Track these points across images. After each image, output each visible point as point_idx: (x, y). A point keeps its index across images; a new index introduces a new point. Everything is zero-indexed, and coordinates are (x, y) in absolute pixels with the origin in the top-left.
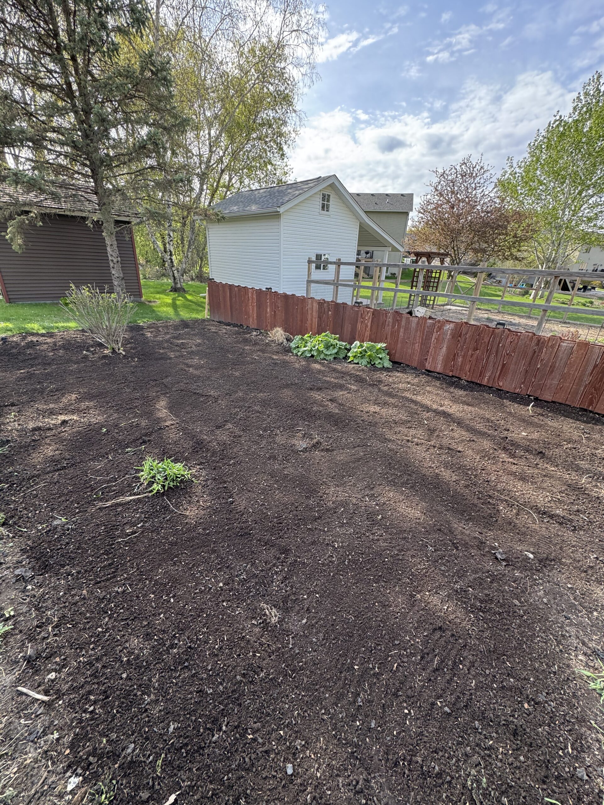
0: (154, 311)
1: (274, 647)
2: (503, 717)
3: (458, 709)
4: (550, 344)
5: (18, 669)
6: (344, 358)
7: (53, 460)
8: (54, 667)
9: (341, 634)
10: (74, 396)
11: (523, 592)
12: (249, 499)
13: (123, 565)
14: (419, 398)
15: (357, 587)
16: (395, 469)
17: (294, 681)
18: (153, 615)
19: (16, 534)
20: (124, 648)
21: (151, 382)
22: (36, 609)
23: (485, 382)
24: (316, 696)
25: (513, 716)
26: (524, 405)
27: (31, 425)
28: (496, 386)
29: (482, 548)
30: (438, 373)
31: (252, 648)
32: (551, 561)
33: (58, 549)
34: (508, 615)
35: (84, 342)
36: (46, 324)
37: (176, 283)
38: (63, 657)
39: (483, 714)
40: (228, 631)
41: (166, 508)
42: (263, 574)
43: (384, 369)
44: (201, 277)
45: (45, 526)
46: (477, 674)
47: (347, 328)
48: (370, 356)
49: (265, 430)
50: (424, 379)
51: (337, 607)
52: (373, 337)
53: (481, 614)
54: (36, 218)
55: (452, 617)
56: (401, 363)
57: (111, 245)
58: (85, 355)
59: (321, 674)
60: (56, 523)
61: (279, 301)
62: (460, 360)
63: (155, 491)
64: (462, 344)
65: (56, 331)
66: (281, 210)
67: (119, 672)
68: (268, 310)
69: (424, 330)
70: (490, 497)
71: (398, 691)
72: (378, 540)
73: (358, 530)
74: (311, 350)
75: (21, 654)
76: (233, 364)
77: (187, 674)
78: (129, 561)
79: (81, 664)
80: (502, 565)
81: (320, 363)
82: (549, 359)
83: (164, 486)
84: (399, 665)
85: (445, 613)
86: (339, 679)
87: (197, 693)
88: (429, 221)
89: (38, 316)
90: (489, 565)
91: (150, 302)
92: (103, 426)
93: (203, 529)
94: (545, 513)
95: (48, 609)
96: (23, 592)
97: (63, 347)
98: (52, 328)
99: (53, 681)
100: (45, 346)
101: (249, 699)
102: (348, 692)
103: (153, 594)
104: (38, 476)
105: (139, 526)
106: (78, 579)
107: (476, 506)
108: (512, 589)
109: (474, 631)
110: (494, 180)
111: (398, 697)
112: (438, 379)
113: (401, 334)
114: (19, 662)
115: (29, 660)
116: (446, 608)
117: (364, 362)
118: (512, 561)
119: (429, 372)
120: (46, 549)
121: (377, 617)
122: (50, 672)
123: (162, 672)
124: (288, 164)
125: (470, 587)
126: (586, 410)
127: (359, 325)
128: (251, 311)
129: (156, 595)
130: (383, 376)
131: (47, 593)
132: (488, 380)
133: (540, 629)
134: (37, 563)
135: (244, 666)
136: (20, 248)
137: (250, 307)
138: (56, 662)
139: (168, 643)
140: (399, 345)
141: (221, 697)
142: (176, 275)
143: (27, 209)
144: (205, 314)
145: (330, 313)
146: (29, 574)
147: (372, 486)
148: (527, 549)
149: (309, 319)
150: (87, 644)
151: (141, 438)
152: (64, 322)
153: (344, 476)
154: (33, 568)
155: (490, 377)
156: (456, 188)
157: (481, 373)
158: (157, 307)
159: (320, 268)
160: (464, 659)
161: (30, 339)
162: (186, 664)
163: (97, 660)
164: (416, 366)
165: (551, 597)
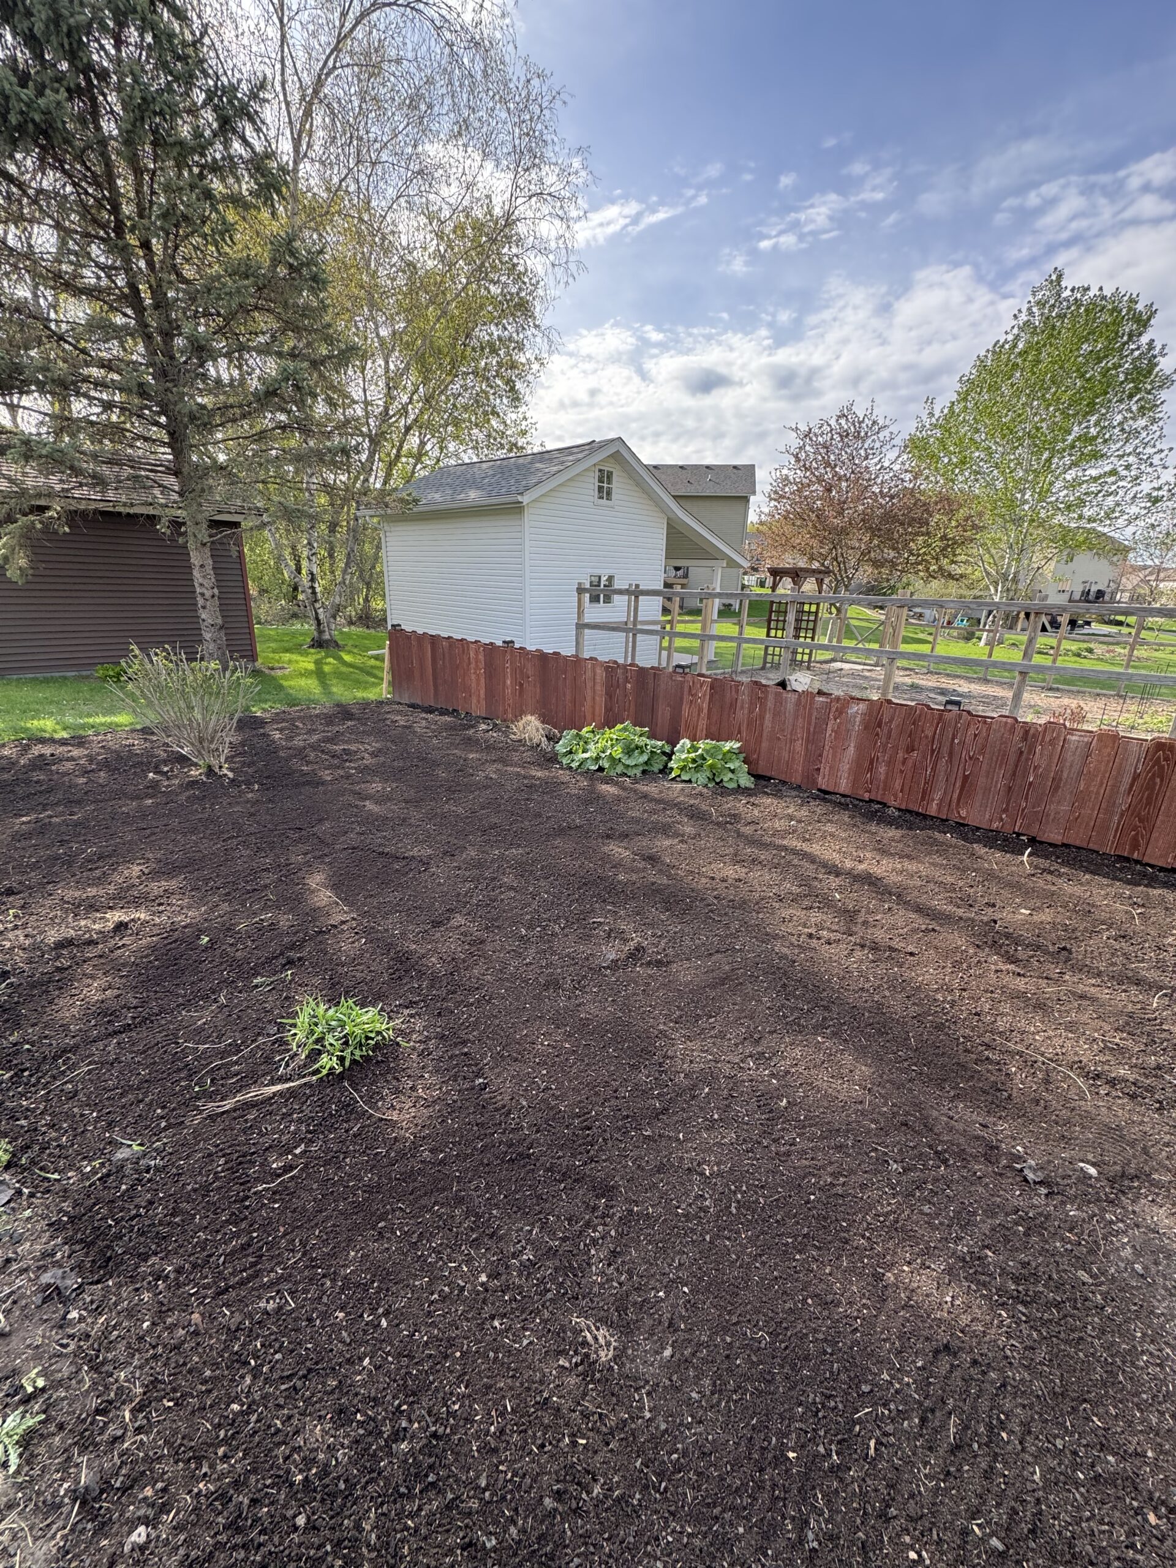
0: (281, 688)
1: (612, 1421)
2: (1113, 1552)
3: (1017, 1540)
4: (1047, 739)
5: (60, 1523)
6: (661, 771)
7: (105, 1013)
8: (141, 1513)
9: (749, 1379)
10: (136, 870)
11: (1091, 1252)
12: (518, 1078)
13: (271, 1245)
14: (815, 849)
15: (763, 1263)
16: (797, 998)
17: (667, 1499)
18: (348, 1360)
19: (36, 1187)
20: (295, 1449)
21: (290, 834)
22: (91, 1368)
23: (933, 810)
24: (716, 1535)
25: (1132, 1546)
26: (1013, 852)
27: (53, 936)
28: (954, 817)
29: (993, 1160)
30: (843, 796)
31: (567, 1425)
32: (1132, 1180)
33: (132, 1219)
34: (1075, 1308)
35: (149, 754)
36: (69, 720)
37: (321, 632)
38: (160, 1485)
39: (1071, 1546)
40: (511, 1388)
41: (349, 1108)
42: (567, 1245)
43: (740, 790)
44: (366, 619)
45: (96, 1163)
46: (1039, 1449)
47: (664, 713)
48: (711, 767)
49: (530, 927)
50: (820, 809)
51: (729, 1313)
52: (714, 729)
53: (1021, 1308)
54: (59, 519)
55: (965, 1319)
56: (770, 778)
57: (202, 566)
58: (152, 781)
59: (722, 1479)
60: (121, 1154)
61: (529, 665)
62: (882, 769)
63: (325, 1072)
64: (884, 740)
65: (90, 732)
66: (525, 499)
67: (290, 1513)
68: (509, 682)
69: (810, 715)
70: (988, 1046)
71: (889, 1506)
72: (788, 1154)
73: (745, 1135)
74: (598, 758)
75: (66, 1485)
76: (449, 789)
77: (435, 1504)
78: (285, 1235)
79: (203, 1500)
80: (1039, 1195)
81: (616, 784)
82: (1049, 765)
83: (341, 1059)
84: (879, 1443)
85: (949, 1312)
86: (760, 1487)
87: (463, 1549)
88: (788, 512)
89: (51, 702)
90: (1015, 1196)
91: (272, 669)
92: (201, 932)
93: (431, 1151)
94: (1098, 1076)
95: (118, 1365)
96: (61, 1327)
97: (106, 765)
98: (83, 727)
99: (142, 1548)
100: (69, 765)
101: (578, 1556)
102: (784, 1517)
103: (342, 1309)
104: (74, 1049)
105: (298, 1151)
106: (179, 1286)
107: (964, 1067)
108: (1069, 1246)
109: (1014, 1349)
110: (897, 441)
111: (888, 1520)
112: (844, 806)
113: (768, 723)
114: (60, 1505)
115: (85, 1499)
116: (949, 1299)
117: (702, 777)
118: (1058, 1184)
119: (824, 795)
120: (104, 1219)
121: (815, 1331)
122: (133, 1526)
123: (382, 1504)
124: (527, 415)
125: (988, 1247)
126: (1127, 859)
127: (686, 711)
128: (474, 685)
129: (348, 1314)
130: (740, 805)
131: (114, 1327)
132: (939, 806)
133: (1144, 1335)
134: (87, 1255)
135: (556, 1472)
136: (22, 575)
137: (473, 677)
138: (145, 1498)
139: (387, 1429)
140: (765, 745)
141: (515, 1555)
142: (321, 617)
143: (42, 502)
144: (382, 691)
145: (629, 686)
146: (72, 1282)
147: (756, 1036)
148: (1081, 1155)
149: (589, 698)
150: (210, 1445)
151: (282, 954)
152: (104, 715)
153: (698, 1017)
154: (79, 1268)
155: (941, 800)
156: (832, 457)
157: (924, 792)
158: (285, 678)
159: (599, 601)
160: (1007, 1416)
161: (37, 750)
162: (431, 1478)
163: (238, 1484)
164: (799, 782)
165: (1148, 1259)
